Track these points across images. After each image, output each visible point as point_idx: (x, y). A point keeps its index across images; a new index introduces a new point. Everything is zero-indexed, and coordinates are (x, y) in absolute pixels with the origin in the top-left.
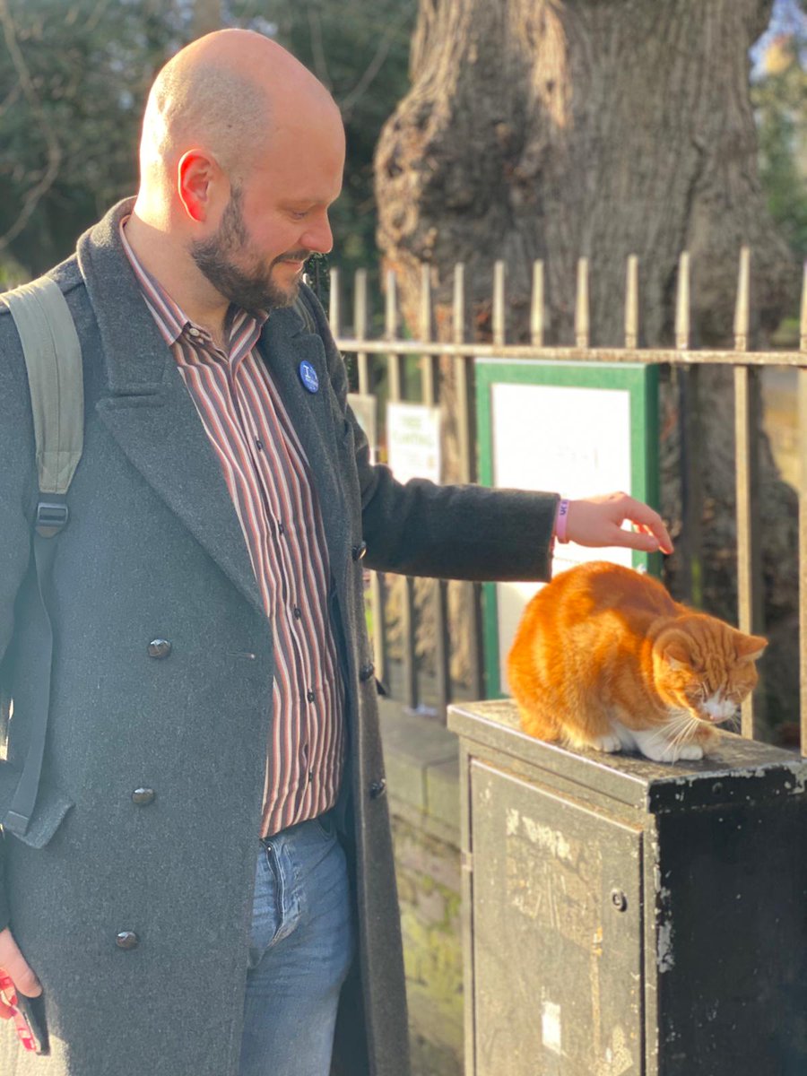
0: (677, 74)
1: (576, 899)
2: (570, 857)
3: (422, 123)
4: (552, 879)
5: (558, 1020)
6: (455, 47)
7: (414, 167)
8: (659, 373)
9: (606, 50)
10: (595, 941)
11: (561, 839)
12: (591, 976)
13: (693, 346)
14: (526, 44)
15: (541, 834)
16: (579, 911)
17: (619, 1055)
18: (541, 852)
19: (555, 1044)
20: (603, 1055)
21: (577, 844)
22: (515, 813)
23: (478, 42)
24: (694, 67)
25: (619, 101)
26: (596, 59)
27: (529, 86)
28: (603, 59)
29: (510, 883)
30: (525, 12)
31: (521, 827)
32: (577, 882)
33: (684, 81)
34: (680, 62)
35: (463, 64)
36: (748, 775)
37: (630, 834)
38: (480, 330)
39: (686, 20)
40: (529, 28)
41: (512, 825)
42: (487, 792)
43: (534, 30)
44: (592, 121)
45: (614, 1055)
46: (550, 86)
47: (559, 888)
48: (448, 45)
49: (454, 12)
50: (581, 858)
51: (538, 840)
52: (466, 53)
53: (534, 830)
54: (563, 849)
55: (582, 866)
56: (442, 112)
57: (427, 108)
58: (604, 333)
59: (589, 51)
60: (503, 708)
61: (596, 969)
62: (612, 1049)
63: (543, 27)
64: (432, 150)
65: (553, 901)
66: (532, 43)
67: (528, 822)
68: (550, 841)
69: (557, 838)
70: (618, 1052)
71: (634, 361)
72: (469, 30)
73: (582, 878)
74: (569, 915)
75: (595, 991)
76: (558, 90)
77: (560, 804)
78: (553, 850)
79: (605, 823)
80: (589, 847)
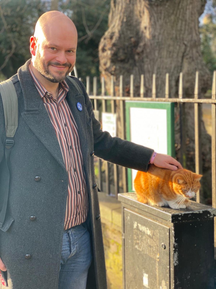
0: (179, 25)
1: (152, 246)
2: (151, 235)
3: (111, 38)
4: (146, 240)
5: (147, 279)
6: (120, 17)
7: (109, 49)
8: (174, 105)
9: (160, 18)
10: (157, 257)
11: (148, 230)
13: (184, 97)
14: (139, 17)
15: (143, 228)
16: (153, 249)
17: (164, 288)
18: (143, 233)
19: (147, 285)
20: (159, 288)
21: (152, 231)
22: (136, 223)
23: (126, 16)
24: (184, 23)
25: (164, 32)
26: (158, 21)
27: (140, 28)
28: (160, 21)
29: (134, 241)
30: (139, 8)
31: (138, 226)
32: (152, 241)
33: (181, 27)
34: (180, 22)
35: (122, 22)
36: (198, 213)
37: (167, 228)
38: (127, 93)
39: (182, 10)
40: (140, 12)
41: (135, 226)
42: (129, 217)
43: (141, 13)
44: (157, 37)
45: (162, 288)
46: (145, 28)
47: (147, 243)
48: (118, 17)
49: (120, 8)
50: (153, 235)
51: (142, 230)
52: (123, 19)
53: (141, 227)
54: (149, 232)
55: (154, 237)
56: (117, 35)
57: (113, 34)
58: (160, 94)
59: (156, 19)
60: (133, 195)
61: (157, 265)
62: (162, 286)
63: (144, 12)
64: (114, 45)
65: (146, 246)
66: (141, 17)
67: (139, 225)
68: (145, 230)
69: (147, 229)
71: (168, 101)
72: (124, 13)
73: (154, 240)
74: (150, 250)
75: (157, 271)
76: (148, 29)
77: (148, 220)
78: (146, 233)
79: (160, 225)
80: (155, 232)
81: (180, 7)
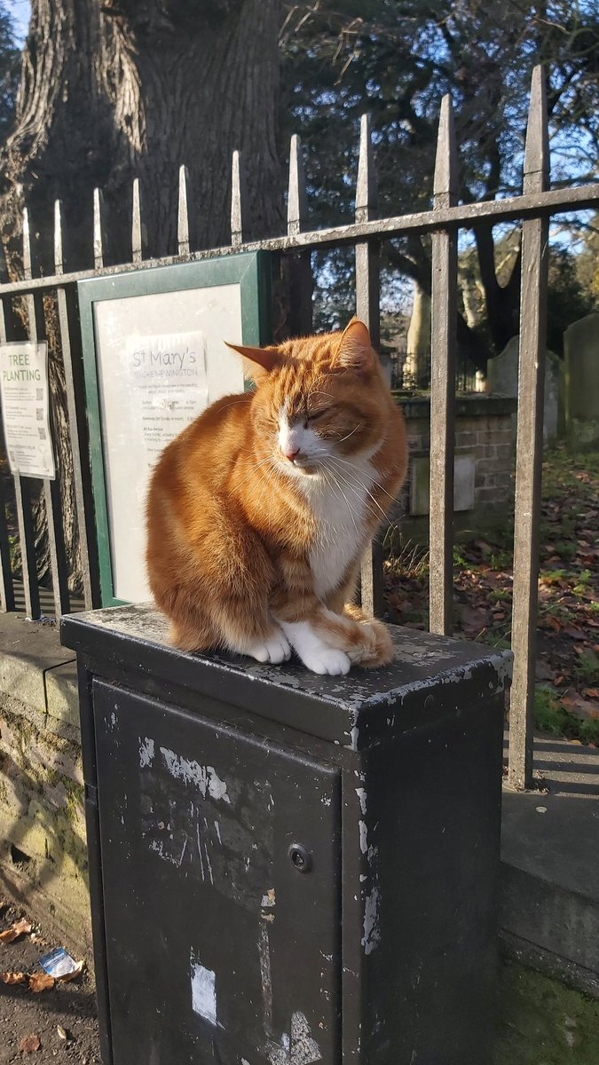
0: (227, 117)
1: (237, 850)
2: (227, 799)
3: (25, 148)
4: (202, 825)
5: (212, 988)
6: (51, 90)
7: (19, 179)
9: (173, 91)
10: (264, 904)
11: (214, 777)
12: (259, 945)
14: (108, 89)
15: (189, 770)
16: (242, 867)
17: (300, 1044)
18: (188, 791)
19: (210, 1014)
20: (278, 1040)
21: (237, 784)
22: (151, 743)
23: (68, 87)
24: (239, 113)
25: (184, 133)
26: (165, 98)
27: (113, 121)
28: (171, 98)
29: (145, 823)
30: (106, 64)
31: (158, 758)
32: (238, 831)
33: (232, 125)
34: (229, 109)
35: (57, 103)
37: (321, 775)
39: (233, 75)
40: (110, 74)
41: (147, 754)
42: (113, 717)
43: (116, 75)
44: (163, 148)
45: (293, 1043)
46: (129, 120)
47: (212, 834)
48: (45, 90)
49: (49, 64)
50: (242, 800)
51: (181, 775)
52: (60, 95)
53: (176, 763)
54: (217, 789)
55: (244, 811)
56: (42, 138)
57: (29, 138)
59: (159, 92)
60: (128, 615)
61: (266, 938)
62: (290, 1035)
63: (122, 73)
64: (32, 165)
65: (203, 850)
66: (113, 87)
67: (169, 755)
68: (199, 776)
69: (208, 775)
70: (299, 1040)
72: (61, 78)
73: (244, 826)
74: (226, 869)
75: (265, 965)
76: (135, 123)
77: (213, 732)
78: (203, 789)
79: (279, 757)
80: (255, 788)
81: (229, 63)
